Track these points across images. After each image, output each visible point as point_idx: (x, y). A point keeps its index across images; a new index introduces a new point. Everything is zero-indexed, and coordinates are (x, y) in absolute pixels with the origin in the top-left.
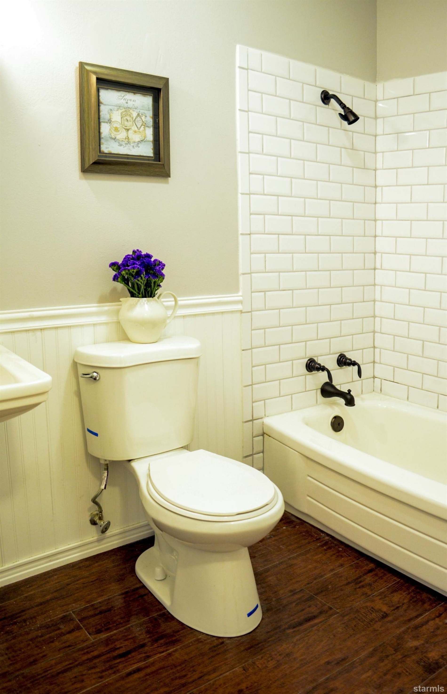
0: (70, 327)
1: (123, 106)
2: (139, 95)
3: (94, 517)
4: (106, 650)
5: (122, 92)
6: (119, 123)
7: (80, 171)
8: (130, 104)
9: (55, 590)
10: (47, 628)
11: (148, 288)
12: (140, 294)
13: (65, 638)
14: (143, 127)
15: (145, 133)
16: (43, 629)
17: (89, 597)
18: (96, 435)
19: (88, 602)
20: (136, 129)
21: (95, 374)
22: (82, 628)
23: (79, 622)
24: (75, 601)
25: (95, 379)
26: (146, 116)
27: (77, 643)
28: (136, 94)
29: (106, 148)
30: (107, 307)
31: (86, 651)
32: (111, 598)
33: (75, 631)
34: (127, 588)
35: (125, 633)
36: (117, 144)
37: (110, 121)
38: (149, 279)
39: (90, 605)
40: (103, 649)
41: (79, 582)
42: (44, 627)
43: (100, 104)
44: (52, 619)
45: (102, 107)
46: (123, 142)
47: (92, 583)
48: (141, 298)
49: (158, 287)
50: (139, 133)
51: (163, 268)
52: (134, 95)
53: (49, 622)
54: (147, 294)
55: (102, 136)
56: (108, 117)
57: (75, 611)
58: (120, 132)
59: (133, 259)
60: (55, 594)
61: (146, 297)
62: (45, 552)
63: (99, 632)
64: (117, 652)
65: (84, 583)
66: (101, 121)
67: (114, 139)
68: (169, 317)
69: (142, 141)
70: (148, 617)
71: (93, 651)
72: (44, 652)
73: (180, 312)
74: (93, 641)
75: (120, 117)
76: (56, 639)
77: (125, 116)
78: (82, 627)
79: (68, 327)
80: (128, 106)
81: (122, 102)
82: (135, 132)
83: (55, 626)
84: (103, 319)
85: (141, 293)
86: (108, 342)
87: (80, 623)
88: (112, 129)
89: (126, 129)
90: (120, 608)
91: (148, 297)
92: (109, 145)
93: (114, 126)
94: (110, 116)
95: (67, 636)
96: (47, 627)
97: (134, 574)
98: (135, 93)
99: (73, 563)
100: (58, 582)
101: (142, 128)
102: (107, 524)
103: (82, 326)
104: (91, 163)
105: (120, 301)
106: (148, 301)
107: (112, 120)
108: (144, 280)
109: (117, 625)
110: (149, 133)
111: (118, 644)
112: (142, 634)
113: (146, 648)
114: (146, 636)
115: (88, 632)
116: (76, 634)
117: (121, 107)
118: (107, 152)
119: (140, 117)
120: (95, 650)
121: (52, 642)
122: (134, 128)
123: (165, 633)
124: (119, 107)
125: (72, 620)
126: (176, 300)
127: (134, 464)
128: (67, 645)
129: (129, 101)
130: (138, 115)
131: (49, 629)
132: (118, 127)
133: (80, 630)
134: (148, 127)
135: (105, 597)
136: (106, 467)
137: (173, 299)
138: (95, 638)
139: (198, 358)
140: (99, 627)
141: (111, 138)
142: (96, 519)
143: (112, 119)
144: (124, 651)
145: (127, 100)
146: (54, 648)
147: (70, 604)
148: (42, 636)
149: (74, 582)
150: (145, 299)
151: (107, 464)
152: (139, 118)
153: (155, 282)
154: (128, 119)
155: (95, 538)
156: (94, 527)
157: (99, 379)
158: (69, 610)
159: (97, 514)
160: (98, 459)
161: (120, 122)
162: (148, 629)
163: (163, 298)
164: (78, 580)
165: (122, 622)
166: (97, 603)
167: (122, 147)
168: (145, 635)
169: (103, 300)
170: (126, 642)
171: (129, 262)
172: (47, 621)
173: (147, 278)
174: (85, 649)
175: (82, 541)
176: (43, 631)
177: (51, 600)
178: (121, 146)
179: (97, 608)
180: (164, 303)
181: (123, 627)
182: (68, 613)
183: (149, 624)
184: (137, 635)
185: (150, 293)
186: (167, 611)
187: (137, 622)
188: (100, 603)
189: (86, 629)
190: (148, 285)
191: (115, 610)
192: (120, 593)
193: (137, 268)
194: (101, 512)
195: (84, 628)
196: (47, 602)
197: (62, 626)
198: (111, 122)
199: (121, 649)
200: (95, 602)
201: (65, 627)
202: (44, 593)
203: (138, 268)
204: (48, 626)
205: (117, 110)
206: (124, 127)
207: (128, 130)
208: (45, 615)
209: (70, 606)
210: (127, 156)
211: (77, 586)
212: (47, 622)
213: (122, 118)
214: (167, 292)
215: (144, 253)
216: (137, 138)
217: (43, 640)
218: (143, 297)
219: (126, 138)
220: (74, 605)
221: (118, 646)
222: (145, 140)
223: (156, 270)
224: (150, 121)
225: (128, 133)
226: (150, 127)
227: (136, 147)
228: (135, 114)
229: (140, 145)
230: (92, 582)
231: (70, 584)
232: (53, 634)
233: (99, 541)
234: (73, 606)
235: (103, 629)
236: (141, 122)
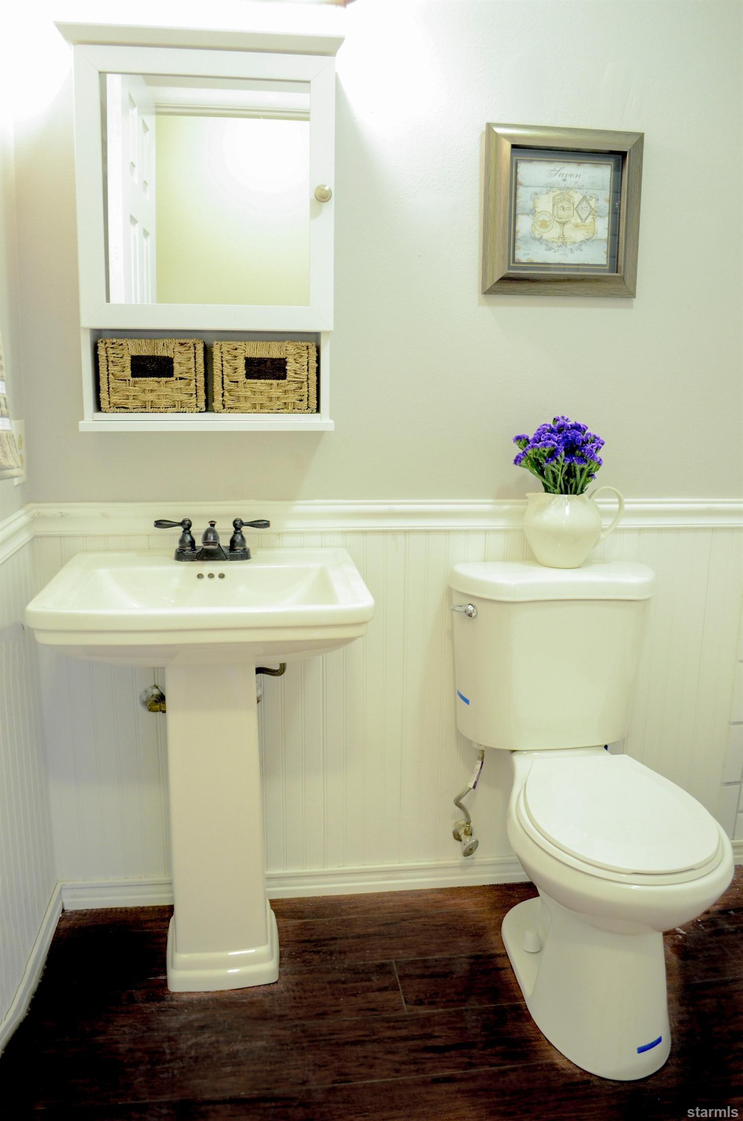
0: (449, 531)
1: (557, 186)
2: (588, 165)
3: (459, 829)
4: (418, 1033)
5: (556, 164)
6: (548, 215)
7: (481, 292)
8: (571, 181)
9: (385, 922)
10: (355, 973)
11: (572, 478)
12: (556, 488)
13: (373, 996)
14: (591, 217)
15: (595, 227)
16: (349, 973)
17: (425, 947)
18: (467, 701)
19: (420, 954)
20: (579, 221)
21: (470, 608)
22: (399, 990)
23: (398, 979)
24: (404, 947)
25: (470, 615)
26: (597, 200)
27: (386, 1008)
28: (582, 165)
29: (522, 255)
30: (507, 506)
31: (392, 1024)
32: (454, 958)
33: (389, 990)
34: (480, 951)
35: (453, 1017)
36: (544, 247)
37: (533, 212)
38: (572, 464)
39: (421, 960)
40: (416, 1031)
41: (418, 920)
42: (351, 970)
43: (518, 186)
44: (366, 962)
45: (521, 191)
46: (554, 244)
47: (435, 928)
48: (557, 494)
49: (590, 478)
50: (583, 227)
51: (598, 448)
52: (579, 167)
53: (360, 965)
54: (569, 488)
55: (519, 236)
56: (530, 205)
57: (399, 962)
58: (550, 228)
59: (552, 431)
60: (382, 928)
61: (567, 493)
62: (383, 864)
63: (419, 1002)
64: (431, 1042)
65: (424, 925)
66: (518, 212)
67: (539, 240)
68: (603, 530)
69: (587, 240)
70: (494, 1004)
71: (400, 1028)
72: (339, 1005)
73: (625, 523)
74: (407, 1013)
75: (551, 204)
76: (361, 994)
77: (561, 201)
78: (400, 987)
79: (446, 531)
80: (566, 186)
81: (557, 179)
82: (577, 226)
83: (366, 973)
84: (501, 524)
85: (558, 485)
86: (507, 560)
87: (399, 981)
88: (536, 224)
89: (560, 223)
90: (460, 977)
91: (571, 494)
92: (530, 250)
93: (541, 219)
94: (534, 204)
95: (377, 993)
96: (354, 971)
97: (499, 932)
98: (580, 163)
99: (422, 890)
100: (391, 913)
101: (590, 219)
102: (472, 844)
103: (467, 532)
104: (496, 279)
105: (527, 498)
106: (569, 500)
107: (538, 210)
108: (563, 466)
109: (447, 1001)
110: (602, 227)
111: (437, 1031)
112: (476, 1027)
113: (474, 1051)
114: (481, 1032)
115: (404, 998)
116: (389, 995)
117: (553, 188)
118: (526, 261)
119: (587, 201)
120: (405, 1028)
121: (354, 995)
122: (576, 220)
123: (509, 1036)
124: (550, 187)
125: (390, 973)
126: (621, 503)
127: (517, 759)
128: (371, 1008)
129: (568, 178)
130: (584, 198)
131: (357, 976)
132: (547, 219)
133: (395, 992)
134: (601, 217)
135: (446, 955)
136: (481, 755)
137: (617, 500)
138: (410, 1011)
139: (645, 600)
140: (422, 996)
141: (534, 239)
142: (461, 832)
143: (536, 209)
144: (442, 1045)
145: (564, 176)
146: (353, 1005)
147: (396, 949)
148: (344, 983)
149: (412, 919)
150: (566, 496)
151: (483, 751)
152: (584, 202)
153: (582, 470)
154: (565, 206)
155: (459, 861)
156: (458, 843)
157: (476, 616)
158: (392, 957)
159: (464, 826)
160: (470, 742)
161: (551, 212)
162: (488, 1022)
163: (597, 497)
164: (418, 918)
165: (455, 999)
166: (432, 959)
167: (553, 251)
168: (479, 1030)
169: (503, 493)
170: (451, 1031)
171: (543, 435)
172: (357, 963)
173: (568, 462)
174: (392, 1022)
175: (439, 860)
176: (349, 975)
177: (374, 934)
178: (550, 250)
179: (429, 967)
180: (600, 506)
181: (454, 1007)
182: (388, 961)
183: (491, 1016)
184: (469, 1026)
185: (574, 486)
186: (525, 1003)
187: (477, 1007)
188: (436, 960)
189: (403, 993)
190: (570, 473)
191: (452, 978)
192: (469, 954)
193: (550, 446)
194: (468, 823)
195: (401, 991)
196: (368, 936)
197: (374, 978)
198: (534, 214)
199: (439, 1039)
200: (430, 958)
201: (378, 980)
202: (369, 922)
203: (554, 446)
204: (356, 971)
205: (547, 193)
206: (557, 219)
207: (564, 224)
208: (359, 954)
209: (396, 952)
210: (563, 267)
211: (414, 926)
212: (357, 965)
213: (554, 205)
214: (608, 487)
215: (572, 422)
216: (580, 236)
217: (344, 989)
218: (562, 493)
219: (559, 237)
220: (401, 952)
221: (437, 1034)
222: (594, 238)
223: (585, 449)
224: (605, 206)
225: (563, 229)
226: (605, 216)
227: (577, 250)
228: (577, 197)
229: (582, 247)
230: (436, 926)
231: (405, 920)
232: (359, 984)
233: (463, 867)
234: (399, 954)
235: (426, 1001)
236: (589, 209)
